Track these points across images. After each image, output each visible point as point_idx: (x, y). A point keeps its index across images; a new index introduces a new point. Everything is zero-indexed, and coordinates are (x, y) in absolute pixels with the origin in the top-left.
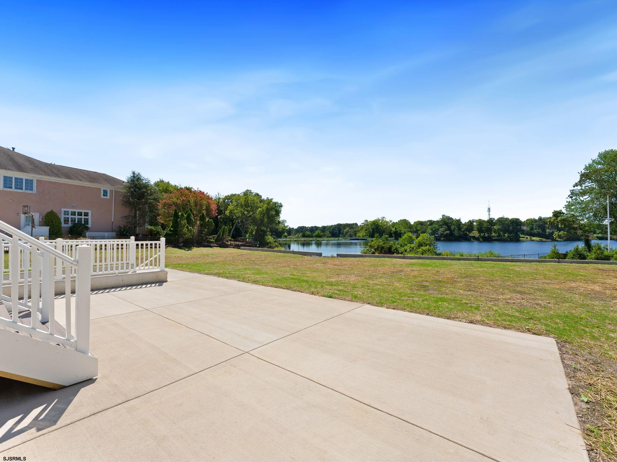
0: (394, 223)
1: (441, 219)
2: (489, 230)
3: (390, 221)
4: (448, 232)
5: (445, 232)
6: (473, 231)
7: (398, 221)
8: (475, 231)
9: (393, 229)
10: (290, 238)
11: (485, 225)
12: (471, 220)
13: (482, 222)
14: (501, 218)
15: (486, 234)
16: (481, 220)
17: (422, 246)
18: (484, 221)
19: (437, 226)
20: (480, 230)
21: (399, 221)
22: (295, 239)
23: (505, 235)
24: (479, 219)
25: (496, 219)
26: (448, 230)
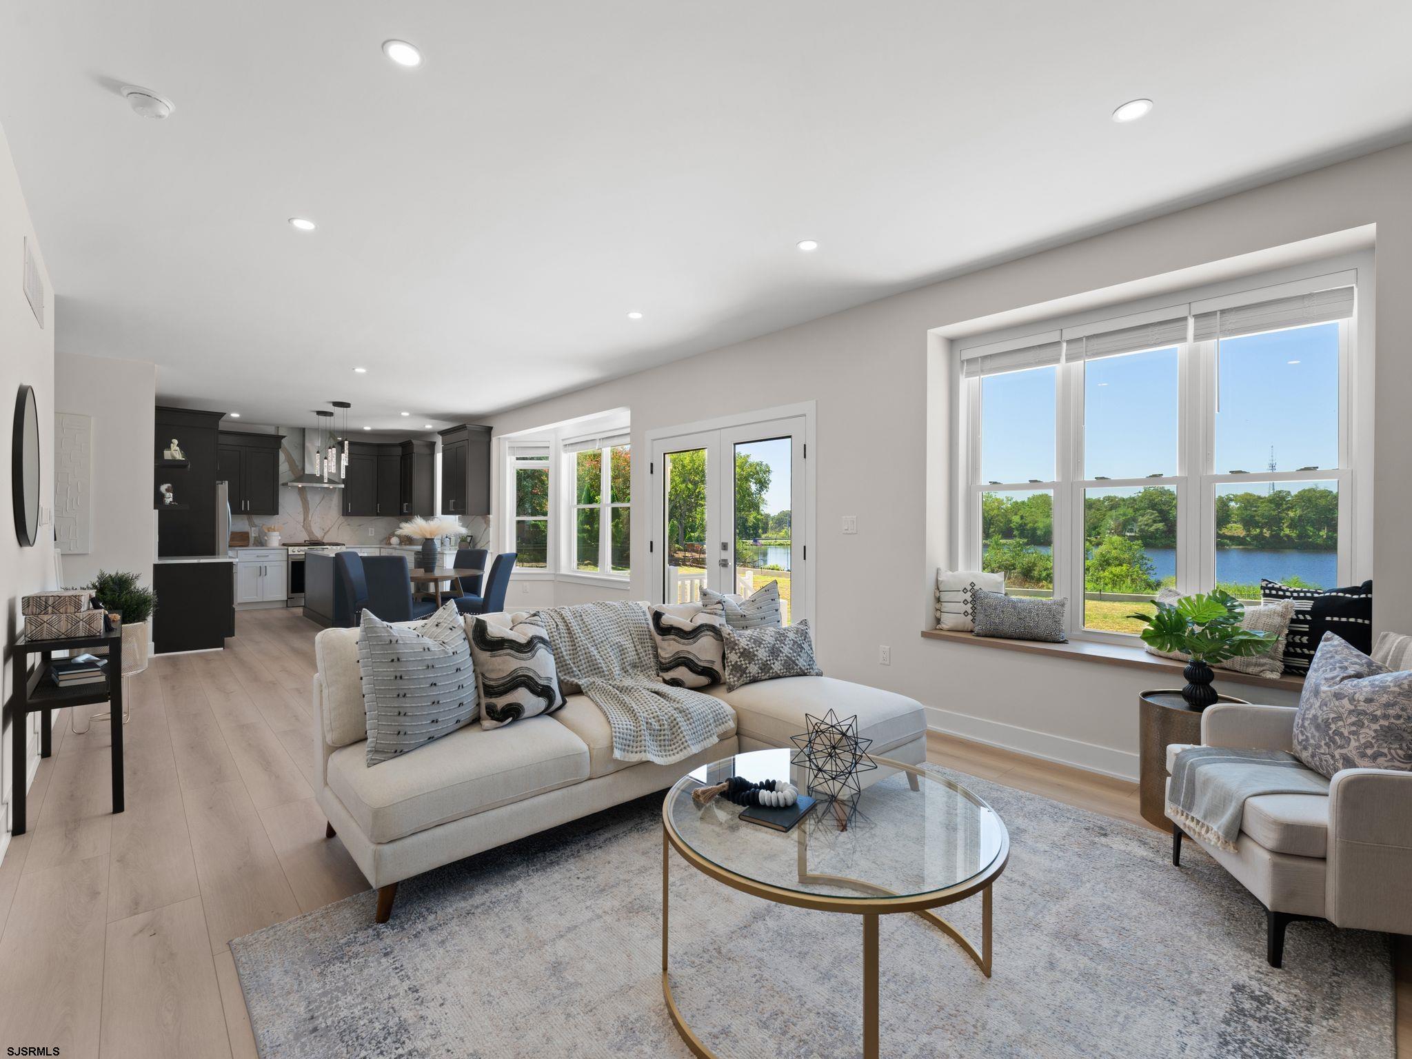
0: (1016, 503)
1: (1140, 494)
2: (1275, 522)
3: (1007, 498)
4: (1160, 525)
5: (1151, 526)
6: (1229, 522)
7: (1026, 500)
8: (1235, 523)
9: (1016, 519)
10: (767, 539)
11: (1263, 509)
12: (1223, 496)
13: (1254, 500)
14: (1309, 490)
15: (1265, 530)
16: (1251, 495)
17: (1109, 564)
18: (1259, 498)
19: (1130, 511)
20: (1248, 522)
21: (1029, 498)
22: (779, 542)
23: (1321, 533)
24: (1247, 494)
25: (1293, 493)
26: (1160, 522)
